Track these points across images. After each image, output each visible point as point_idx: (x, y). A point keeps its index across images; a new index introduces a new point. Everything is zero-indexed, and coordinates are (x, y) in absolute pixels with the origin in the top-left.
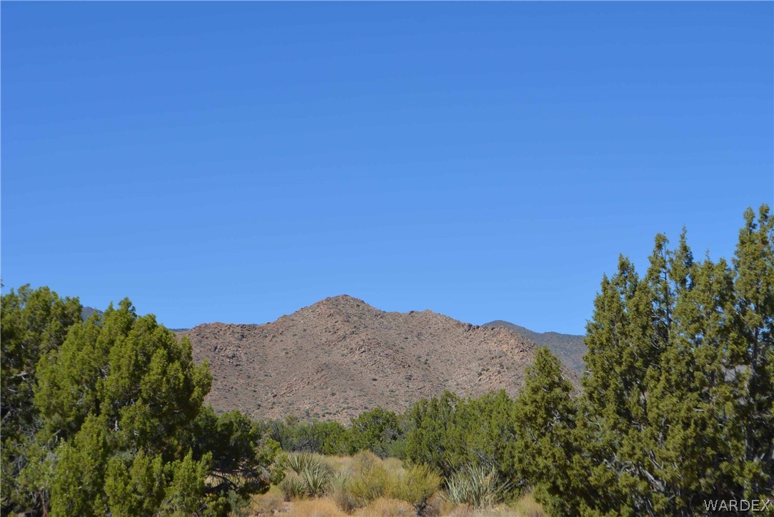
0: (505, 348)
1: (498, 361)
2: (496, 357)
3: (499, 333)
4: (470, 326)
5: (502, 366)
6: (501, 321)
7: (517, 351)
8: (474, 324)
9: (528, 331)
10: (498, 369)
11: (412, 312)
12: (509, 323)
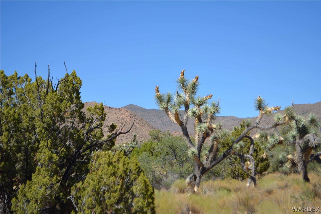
0: (124, 116)
1: (120, 122)
2: (120, 120)
3: (121, 110)
4: (110, 107)
5: (122, 124)
6: (132, 105)
7: (128, 117)
8: (112, 107)
9: (143, 108)
10: (121, 125)
11: (87, 102)
12: (135, 105)
